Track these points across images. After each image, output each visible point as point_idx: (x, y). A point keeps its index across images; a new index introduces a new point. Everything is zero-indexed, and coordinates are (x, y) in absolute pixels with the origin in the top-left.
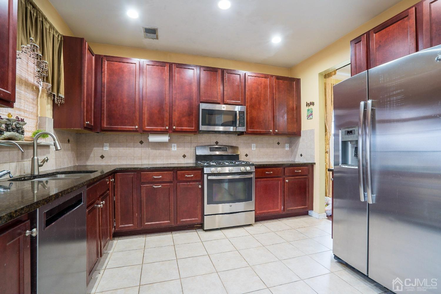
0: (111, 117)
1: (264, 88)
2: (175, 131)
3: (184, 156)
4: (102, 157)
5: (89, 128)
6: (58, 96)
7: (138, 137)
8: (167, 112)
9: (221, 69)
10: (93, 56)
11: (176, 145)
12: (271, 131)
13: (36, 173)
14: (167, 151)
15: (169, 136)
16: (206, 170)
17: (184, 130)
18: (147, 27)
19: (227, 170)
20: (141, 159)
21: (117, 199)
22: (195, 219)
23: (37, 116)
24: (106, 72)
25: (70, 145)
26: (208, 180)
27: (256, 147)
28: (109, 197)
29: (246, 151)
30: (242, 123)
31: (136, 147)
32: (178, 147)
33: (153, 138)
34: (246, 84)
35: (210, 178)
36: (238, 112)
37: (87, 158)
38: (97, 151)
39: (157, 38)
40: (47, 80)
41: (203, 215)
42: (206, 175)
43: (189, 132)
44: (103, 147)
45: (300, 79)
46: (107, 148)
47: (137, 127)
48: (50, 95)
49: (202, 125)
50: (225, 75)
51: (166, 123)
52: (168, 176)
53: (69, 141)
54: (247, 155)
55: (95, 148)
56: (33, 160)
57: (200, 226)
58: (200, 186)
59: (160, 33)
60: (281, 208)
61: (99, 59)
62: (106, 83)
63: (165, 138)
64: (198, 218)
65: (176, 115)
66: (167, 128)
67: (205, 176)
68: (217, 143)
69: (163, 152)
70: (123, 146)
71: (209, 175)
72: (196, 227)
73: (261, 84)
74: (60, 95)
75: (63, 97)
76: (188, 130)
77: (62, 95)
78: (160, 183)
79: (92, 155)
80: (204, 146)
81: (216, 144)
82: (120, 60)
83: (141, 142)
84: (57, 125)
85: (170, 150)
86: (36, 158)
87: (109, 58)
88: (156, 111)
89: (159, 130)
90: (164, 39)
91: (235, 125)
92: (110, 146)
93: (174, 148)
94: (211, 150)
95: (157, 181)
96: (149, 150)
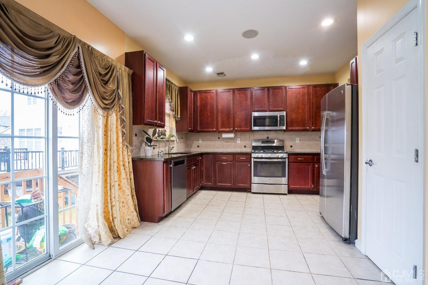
0: (201, 124)
1: (302, 96)
2: (237, 131)
3: (245, 147)
4: (198, 146)
5: (191, 131)
6: (177, 117)
7: (217, 135)
8: (232, 119)
9: (267, 87)
10: (192, 92)
11: (239, 139)
12: (308, 128)
13: (170, 153)
14: (234, 143)
15: (235, 134)
16: (253, 155)
17: (242, 130)
18: (218, 72)
20: (218, 148)
21: (203, 169)
22: (246, 185)
23: (170, 127)
24: (199, 100)
25: (183, 140)
26: (254, 161)
27: (300, 140)
28: (199, 166)
30: (283, 123)
31: (216, 141)
32: (241, 140)
33: (225, 136)
34: (287, 95)
35: (255, 160)
36: (279, 116)
37: (191, 147)
38: (196, 143)
39: (225, 75)
40: (173, 111)
41: (251, 183)
42: (253, 158)
43: (245, 131)
44: (199, 141)
45: (338, 83)
46: (200, 142)
47: (215, 129)
48: (175, 117)
49: (254, 126)
50: (270, 90)
51: (231, 126)
52: (230, 158)
53: (182, 138)
54: (291, 146)
55: (195, 142)
56: (169, 147)
57: (247, 190)
58: (249, 165)
59: (225, 73)
60: (311, 186)
61: (195, 93)
62: (199, 106)
63: (232, 135)
64: (248, 184)
65: (237, 121)
66: (232, 129)
67: (252, 159)
68: (268, 138)
69: (232, 144)
70: (209, 140)
71: (254, 158)
72: (248, 191)
73: (300, 93)
76: (245, 130)
77: (179, 116)
78: (226, 161)
79: (193, 145)
80: (258, 140)
82: (206, 92)
83: (219, 138)
84: (178, 131)
85: (236, 142)
86: (170, 146)
87: (200, 92)
88: (226, 120)
89: (227, 131)
90: (229, 75)
91: (276, 126)
92: (202, 141)
93: (239, 142)
94: (263, 142)
95: (224, 160)
96: (223, 143)
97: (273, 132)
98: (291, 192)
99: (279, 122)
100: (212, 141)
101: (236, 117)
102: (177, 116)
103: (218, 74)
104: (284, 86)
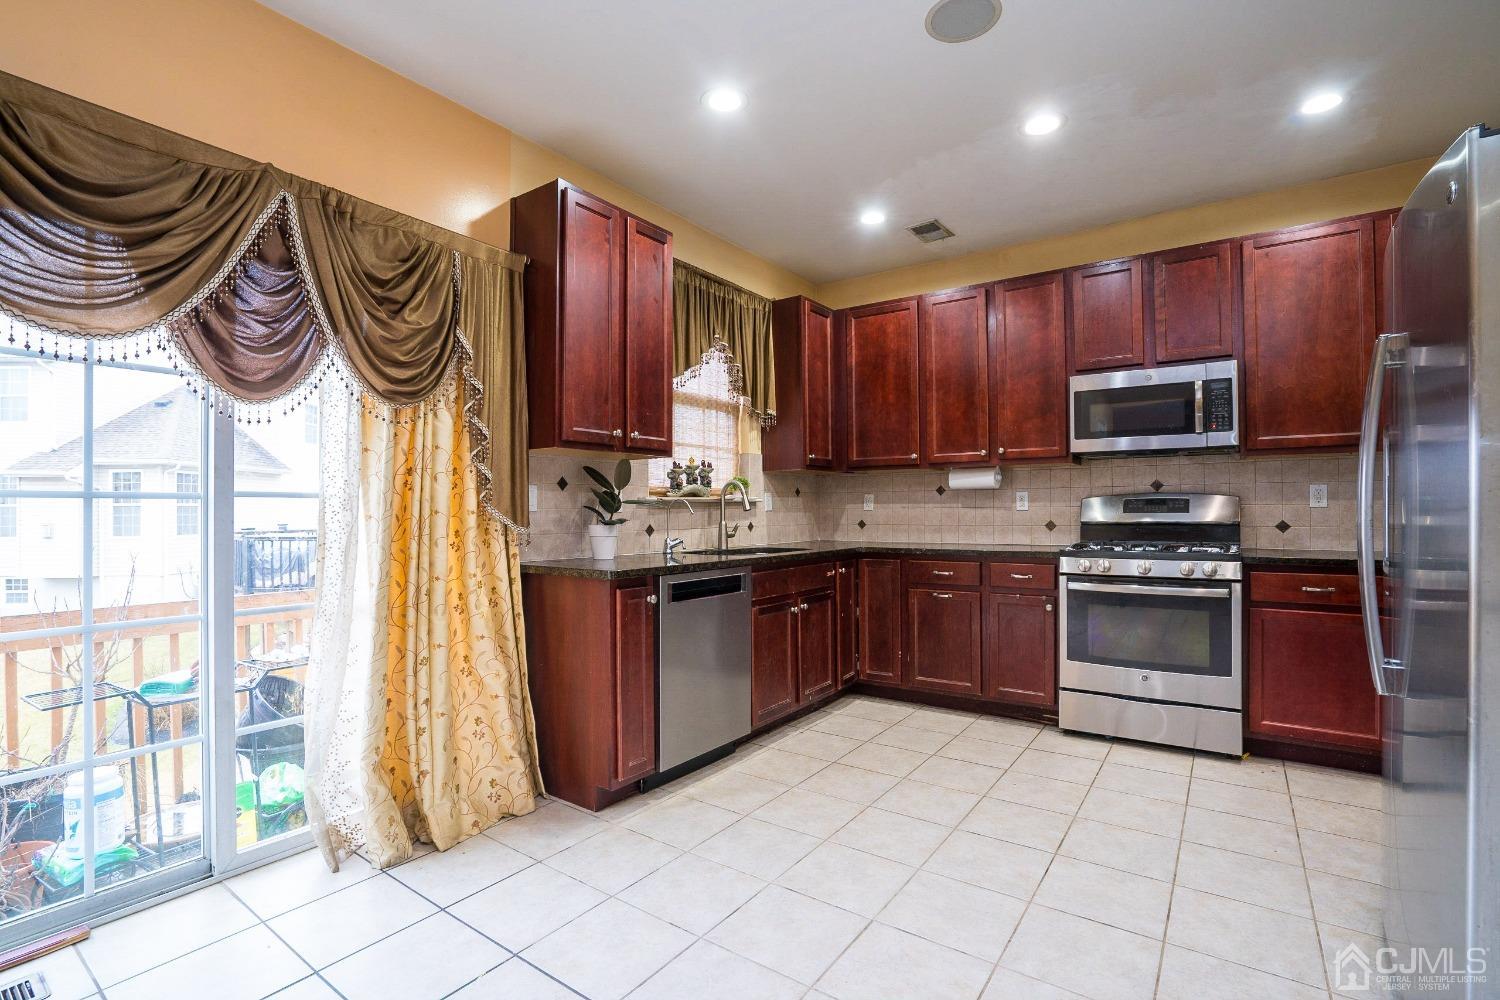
0: (864, 438)
2: (1006, 459)
3: (1051, 526)
4: (862, 524)
6: (766, 413)
7: (931, 477)
8: (983, 412)
10: (825, 316)
11: (1025, 494)
13: (724, 546)
15: (1000, 473)
17: (1029, 456)
18: (916, 224)
19: (1134, 567)
20: (939, 530)
21: (863, 614)
22: (1036, 695)
23: (738, 453)
24: (853, 344)
25: (800, 499)
26: (1070, 592)
27: (1333, 497)
29: (1284, 512)
30: (1223, 417)
31: (929, 503)
32: (1032, 500)
33: (958, 480)
34: (1247, 278)
35: (1074, 586)
36: (1198, 384)
37: (836, 529)
38: (851, 513)
39: (950, 234)
40: (745, 393)
41: (1056, 688)
42: (1065, 577)
43: (1041, 458)
44: (863, 503)
46: (870, 506)
47: (914, 456)
48: (753, 415)
49: (1079, 437)
51: (980, 440)
52: (966, 573)
53: (798, 492)
54: (1283, 527)
55: (848, 506)
56: (721, 525)
57: (1043, 715)
58: (1049, 607)
59: (948, 224)
61: (840, 318)
62: (854, 368)
63: (987, 479)
64: (1044, 692)
65: (1007, 416)
66: (984, 452)
67: (1062, 580)
68: (1157, 486)
69: (995, 514)
70: (900, 501)
71: (1072, 577)
73: (1322, 260)
74: (769, 412)
75: (774, 413)
76: (1041, 455)
77: (772, 411)
78: (950, 587)
79: (843, 521)
81: (1153, 490)
82: (880, 309)
83: (940, 491)
84: (769, 465)
85: (1010, 509)
86: (723, 523)
87: (860, 312)
88: (958, 414)
89: (965, 460)
90: (966, 230)
91: (1189, 428)
92: (876, 501)
93: (1022, 504)
94: (1129, 507)
95: (942, 582)
96: (959, 511)
97: (1184, 461)
98: (1258, 747)
99: (1199, 415)
100: (915, 502)
101: (1000, 402)
102: (765, 411)
103: (919, 231)
104: (1231, 241)
